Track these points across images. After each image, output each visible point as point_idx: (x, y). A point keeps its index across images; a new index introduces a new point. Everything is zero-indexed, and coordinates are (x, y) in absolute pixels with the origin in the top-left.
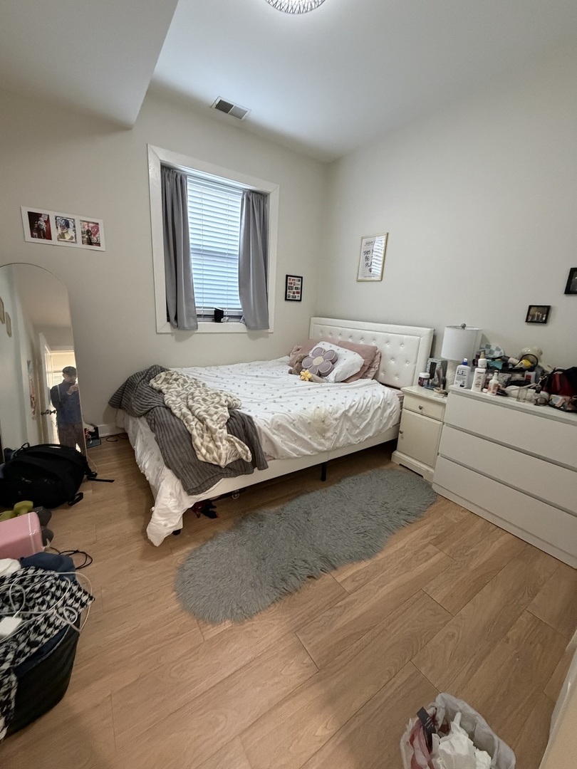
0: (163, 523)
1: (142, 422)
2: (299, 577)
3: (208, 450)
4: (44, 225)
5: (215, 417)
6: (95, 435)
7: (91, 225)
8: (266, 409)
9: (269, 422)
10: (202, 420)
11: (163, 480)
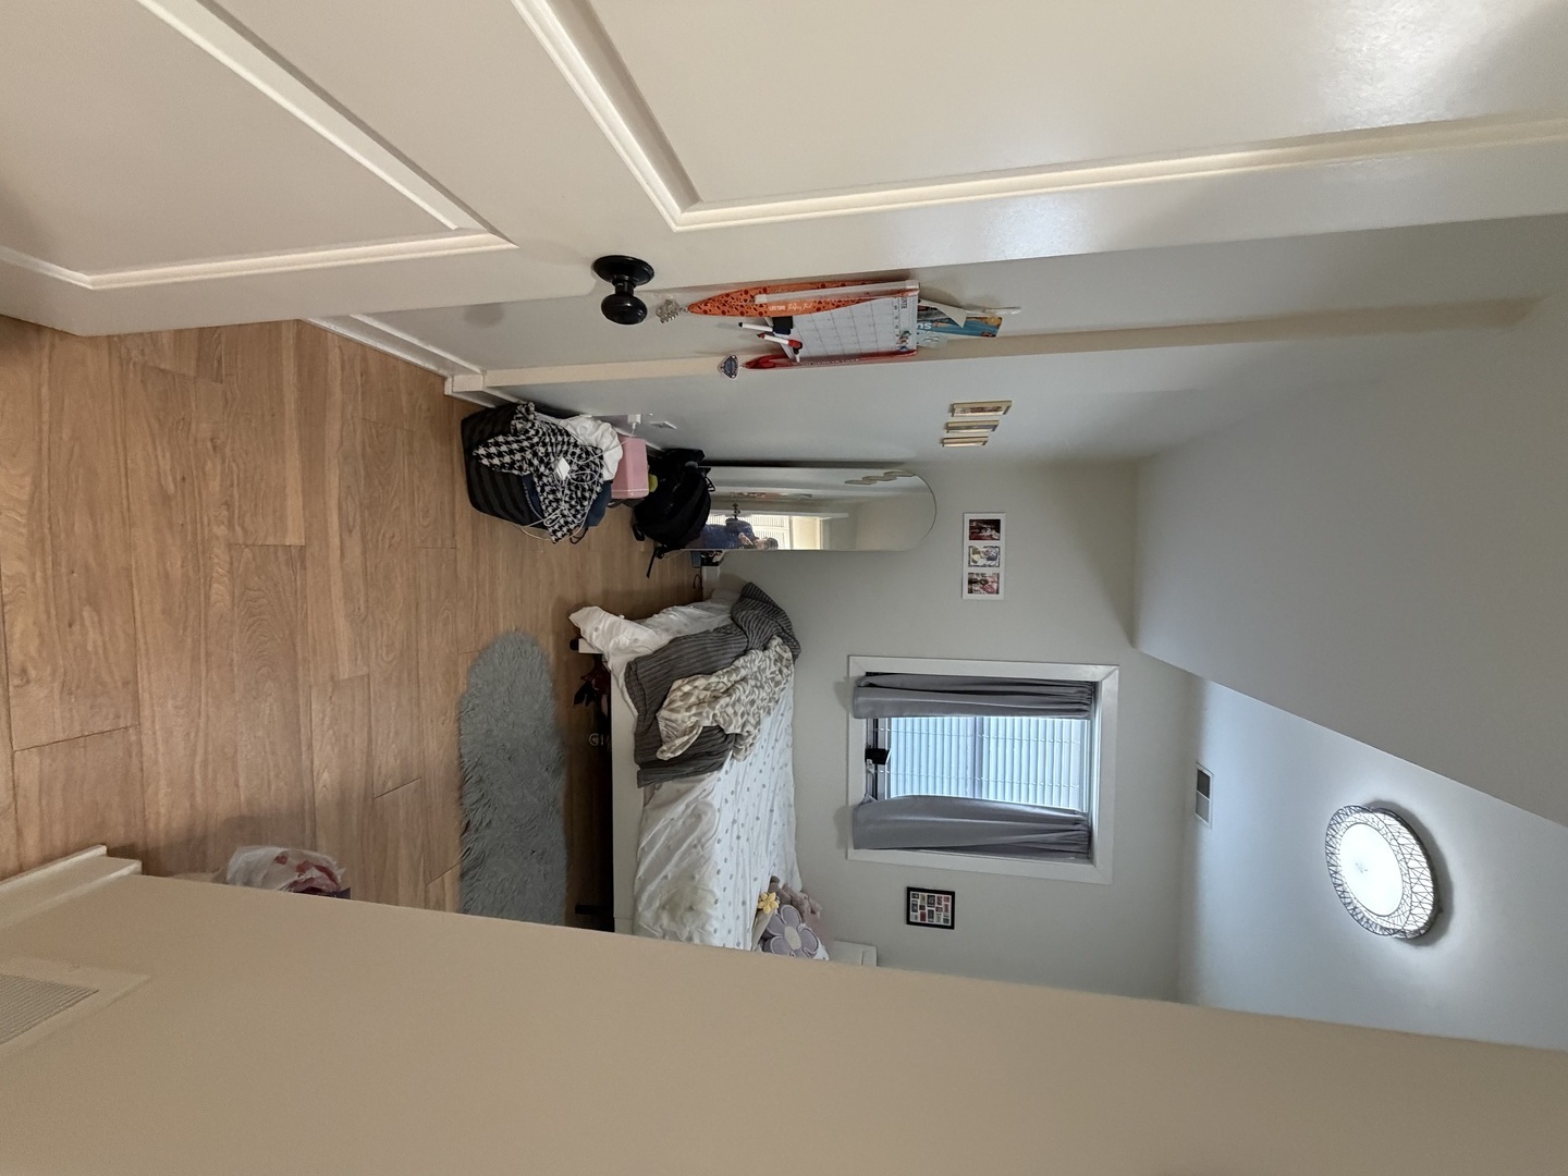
0: (601, 627)
1: (723, 620)
2: (474, 807)
3: (687, 695)
4: (985, 534)
5: (730, 710)
6: (709, 562)
7: (995, 586)
8: (726, 801)
9: (709, 798)
10: (728, 692)
11: (656, 633)
